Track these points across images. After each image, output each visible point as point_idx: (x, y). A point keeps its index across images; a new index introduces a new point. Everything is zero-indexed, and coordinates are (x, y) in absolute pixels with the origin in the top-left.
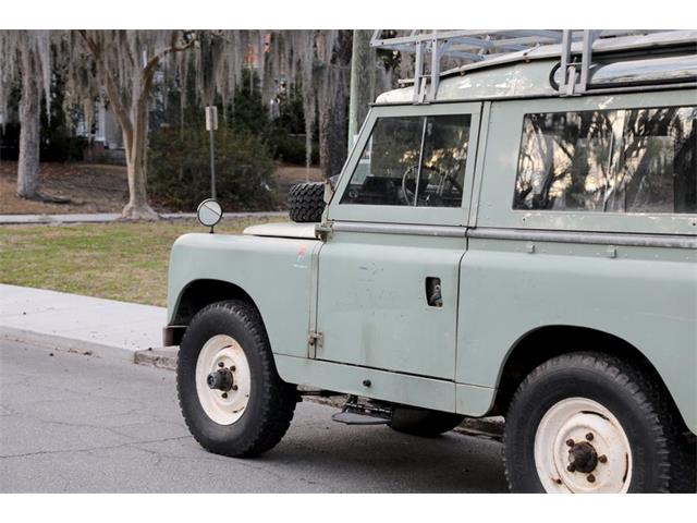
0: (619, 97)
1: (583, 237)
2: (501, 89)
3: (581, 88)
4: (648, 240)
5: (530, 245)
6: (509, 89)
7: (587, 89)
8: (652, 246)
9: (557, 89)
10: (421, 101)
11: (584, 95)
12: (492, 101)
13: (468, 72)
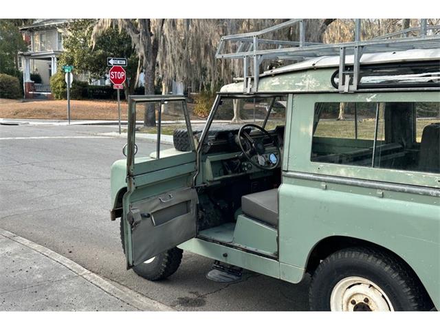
0: (380, 95)
1: (359, 182)
2: (299, 87)
3: (354, 88)
4: (406, 188)
5: (323, 185)
6: (305, 86)
7: (358, 88)
8: (409, 192)
9: (337, 88)
10: (248, 92)
11: (355, 93)
12: (294, 93)
13: (276, 75)
